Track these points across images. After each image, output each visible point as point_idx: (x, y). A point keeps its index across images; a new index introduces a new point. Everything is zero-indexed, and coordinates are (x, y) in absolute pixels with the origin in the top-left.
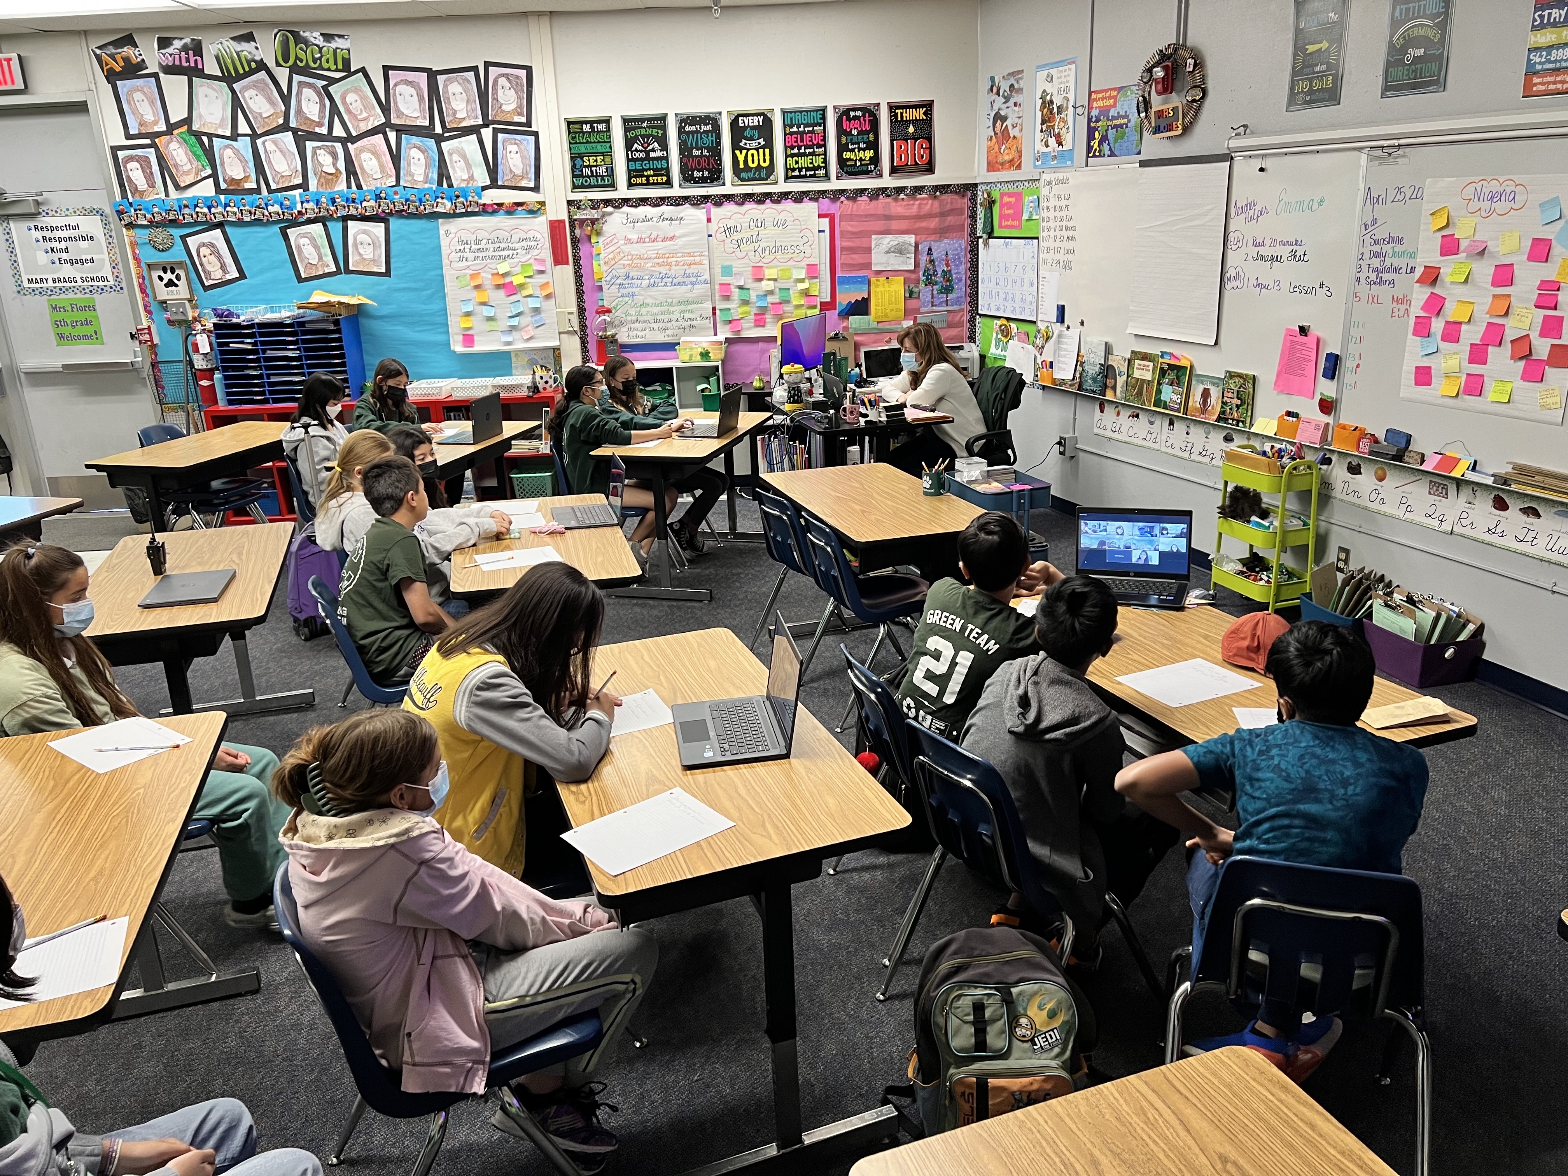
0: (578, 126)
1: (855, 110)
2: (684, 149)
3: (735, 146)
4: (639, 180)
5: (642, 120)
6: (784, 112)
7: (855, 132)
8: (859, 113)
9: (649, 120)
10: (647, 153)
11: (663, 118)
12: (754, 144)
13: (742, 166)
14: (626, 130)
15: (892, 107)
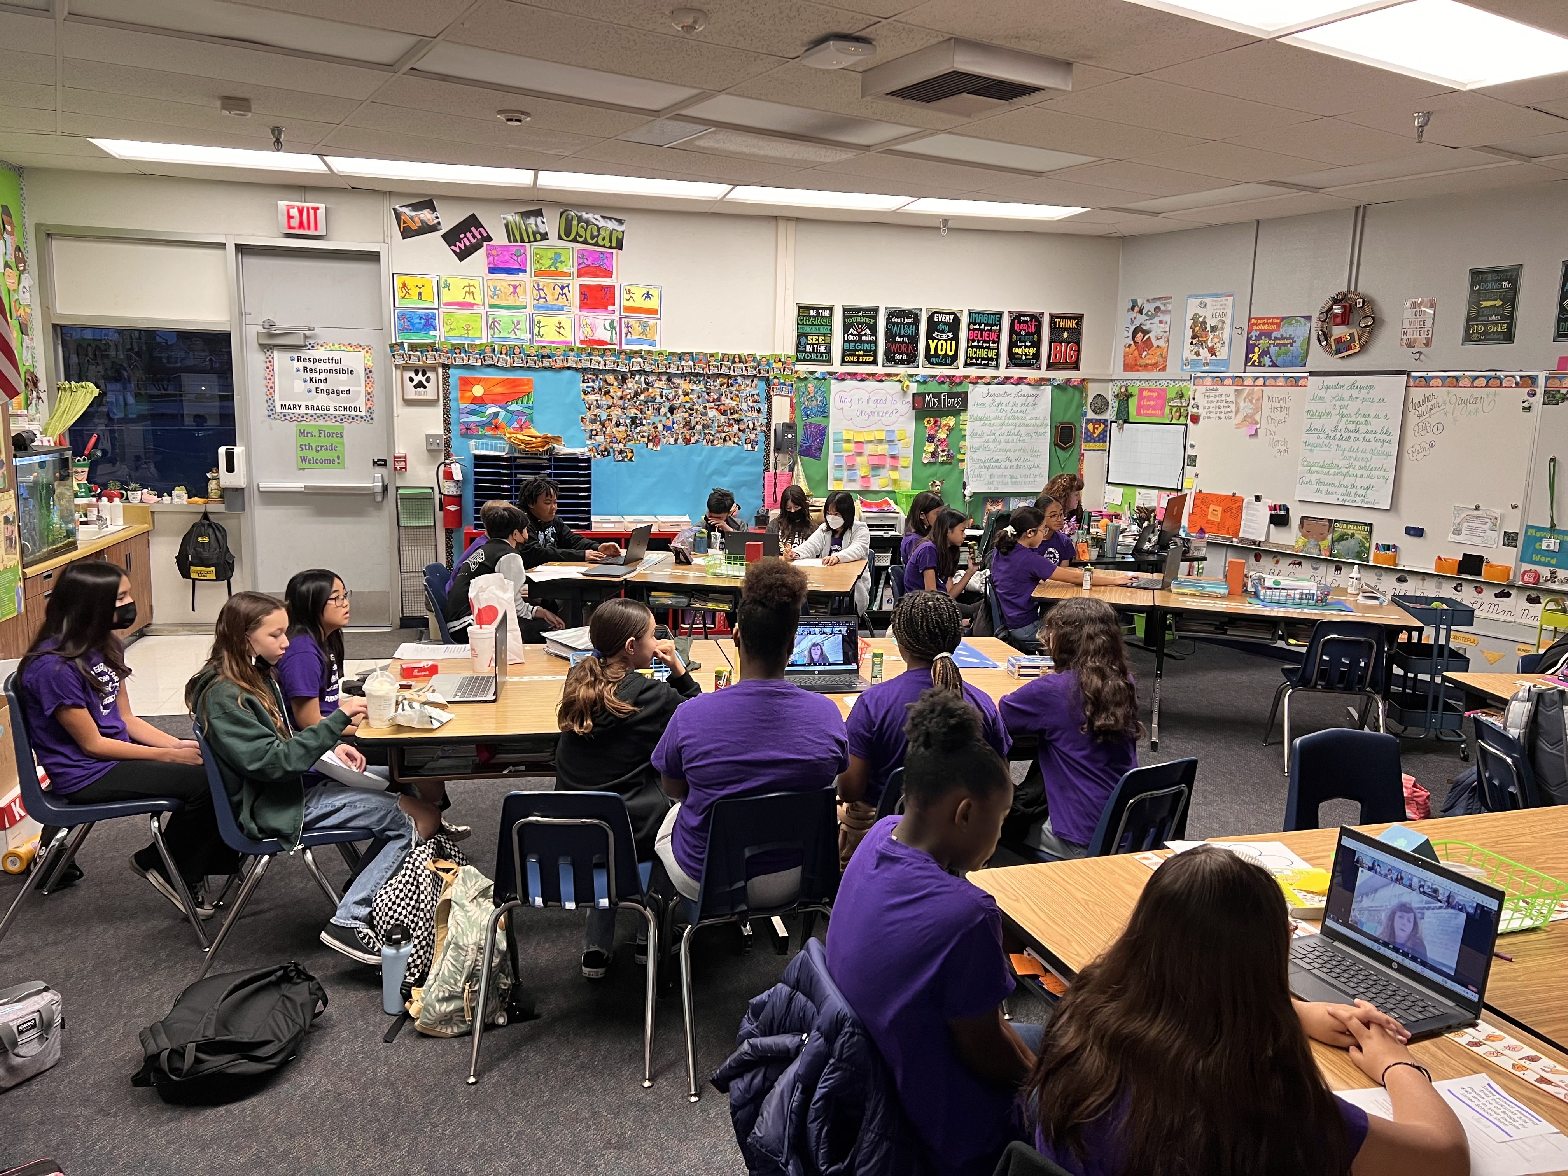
0: (806, 311)
1: (1025, 316)
2: (890, 335)
3: (929, 336)
4: (851, 358)
5: (859, 310)
6: (970, 313)
7: (1023, 333)
8: (1028, 319)
9: (865, 310)
10: (860, 336)
11: (876, 310)
12: (945, 336)
13: (932, 352)
14: (845, 317)
15: (1053, 317)
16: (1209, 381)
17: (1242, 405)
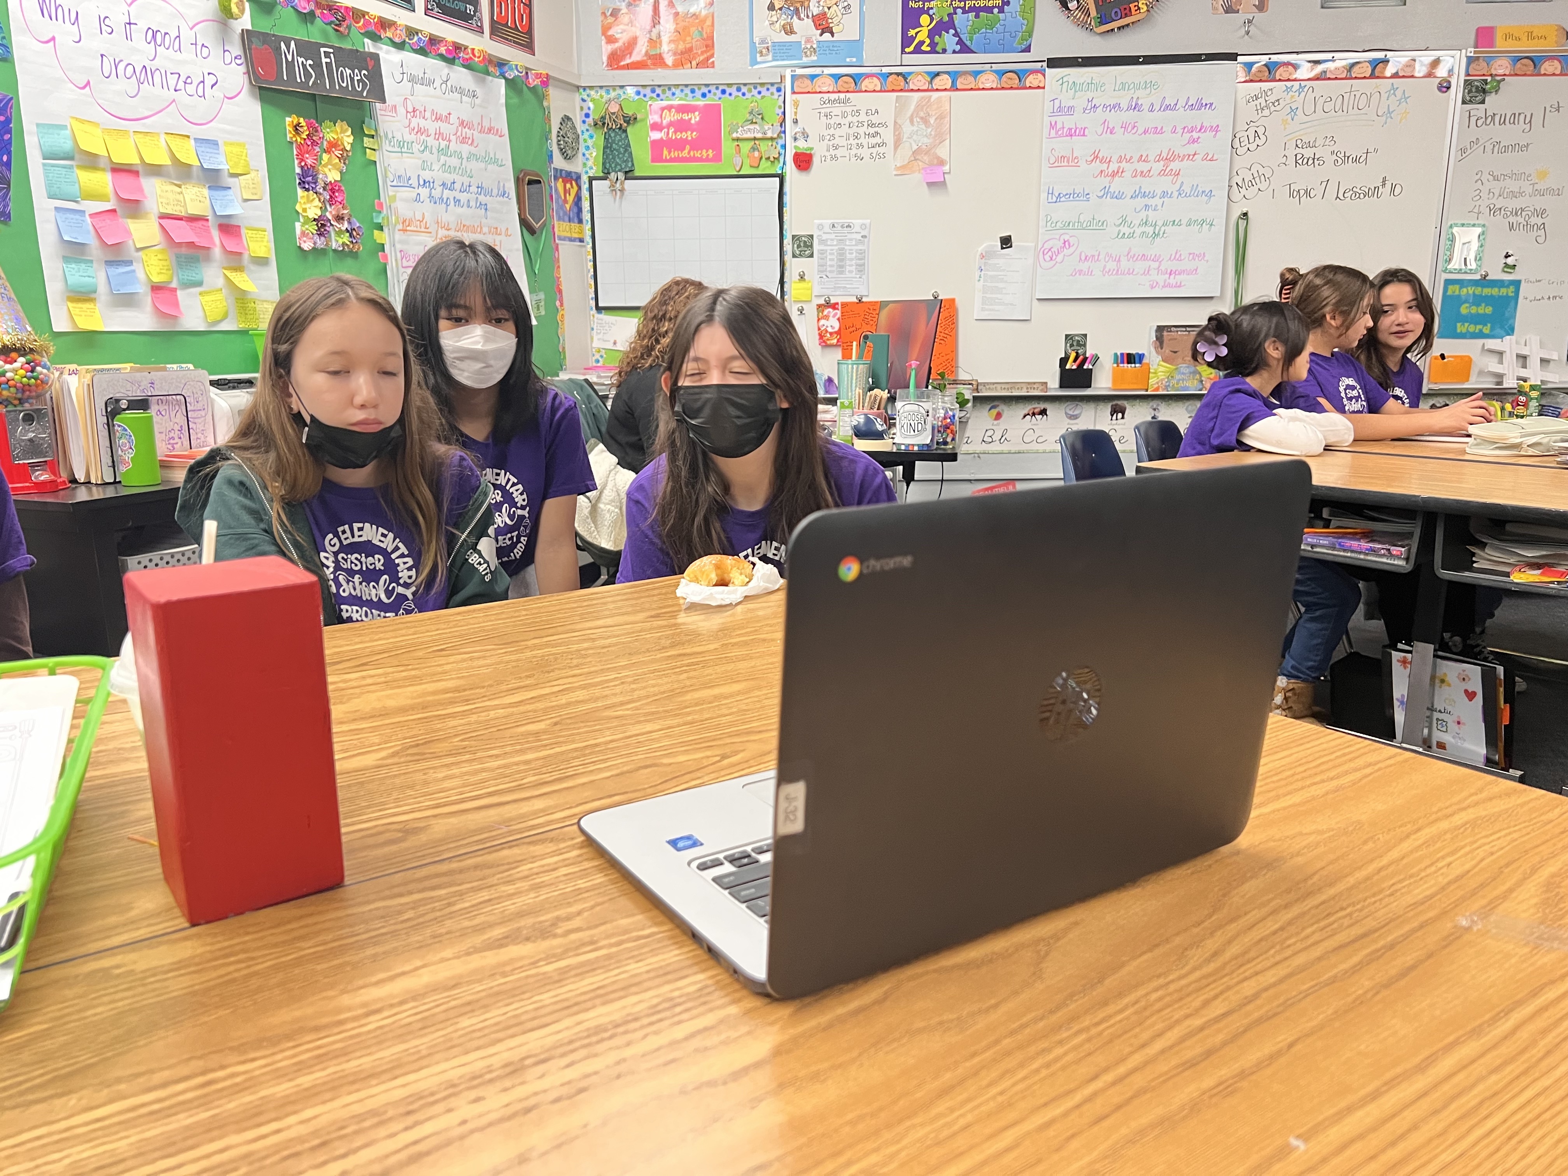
16: (827, 84)
17: (907, 129)
